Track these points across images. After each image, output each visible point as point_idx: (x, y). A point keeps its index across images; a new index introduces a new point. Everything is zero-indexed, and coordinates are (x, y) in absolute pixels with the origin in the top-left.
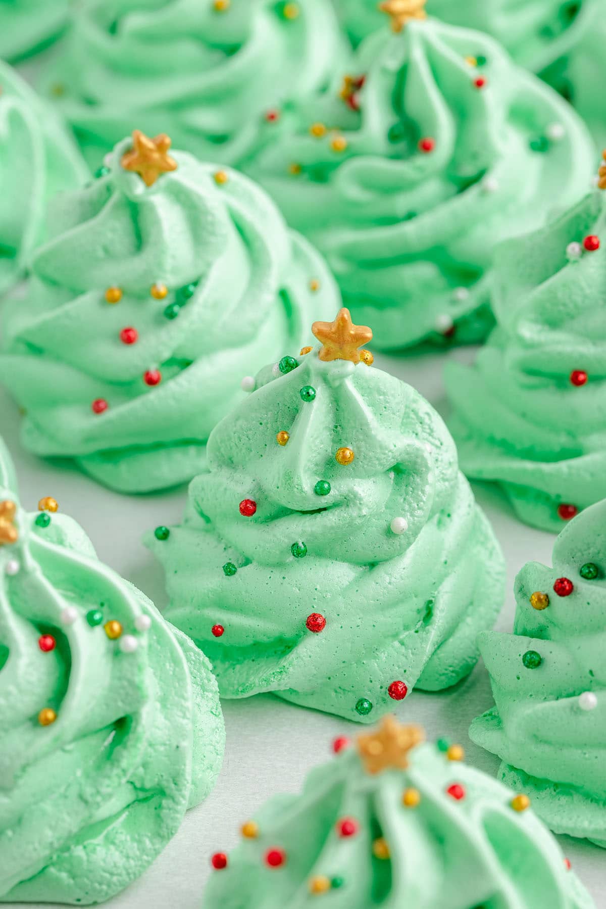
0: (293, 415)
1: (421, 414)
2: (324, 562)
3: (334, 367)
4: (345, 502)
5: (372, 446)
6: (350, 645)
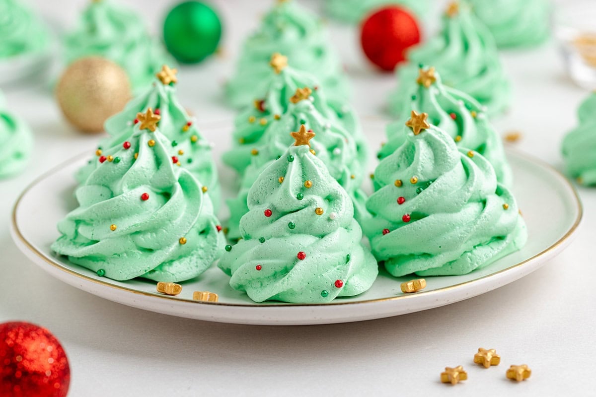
3: (300, 147)
4: (310, 204)
5: (319, 180)
6: (317, 266)
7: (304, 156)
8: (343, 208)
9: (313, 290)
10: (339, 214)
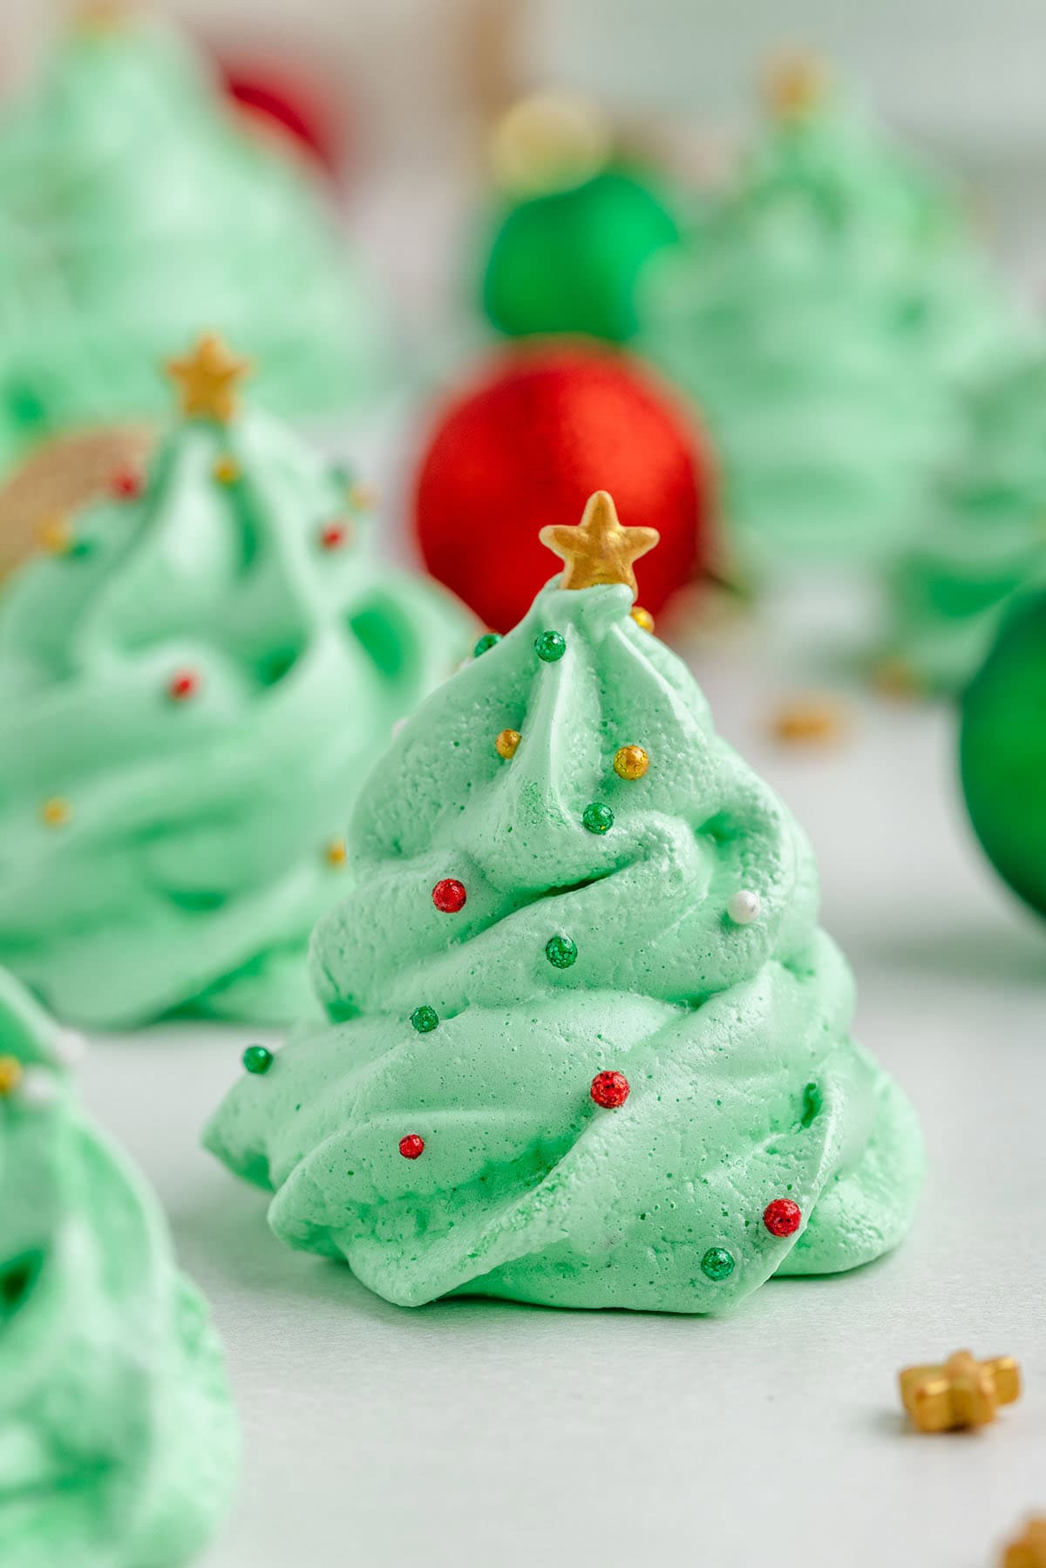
2: (605, 996)
3: (591, 597)
4: (643, 850)
5: (680, 741)
6: (679, 1136)
7: (609, 639)
8: (784, 873)
9: (662, 1245)
10: (772, 899)
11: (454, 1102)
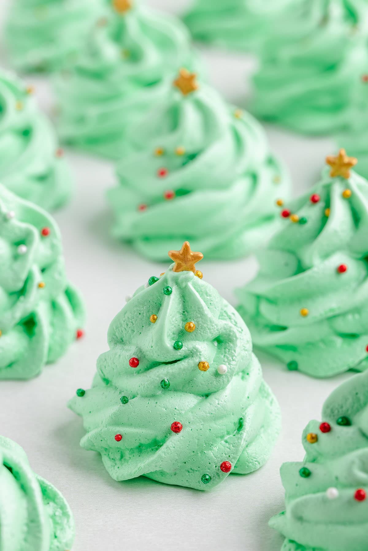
0: (158, 307)
1: (230, 314)
2: (179, 394)
3: (182, 275)
4: (192, 354)
5: (205, 321)
6: (197, 441)
7: (186, 287)
8: (236, 357)
9: (190, 471)
10: (232, 366)
11: (131, 425)
